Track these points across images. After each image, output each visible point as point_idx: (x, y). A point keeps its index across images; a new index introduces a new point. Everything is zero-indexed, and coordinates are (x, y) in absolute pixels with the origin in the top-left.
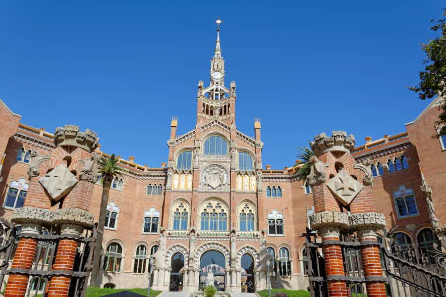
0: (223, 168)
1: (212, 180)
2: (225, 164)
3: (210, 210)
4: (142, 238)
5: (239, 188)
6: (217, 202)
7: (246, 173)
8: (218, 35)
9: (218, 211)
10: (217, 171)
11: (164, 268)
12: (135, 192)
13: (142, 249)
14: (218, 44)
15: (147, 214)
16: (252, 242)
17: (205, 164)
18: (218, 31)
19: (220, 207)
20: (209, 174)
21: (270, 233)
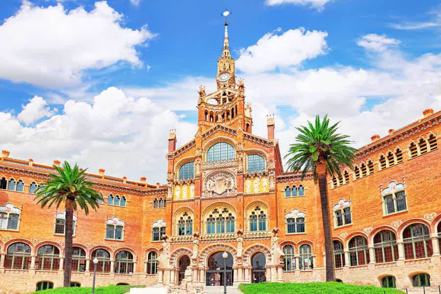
0: (229, 173)
1: (217, 186)
2: (230, 169)
3: (216, 216)
4: (151, 246)
5: (248, 191)
6: (223, 207)
7: (256, 175)
8: (226, 30)
9: (225, 215)
10: (223, 177)
11: (170, 269)
12: (142, 207)
13: (154, 255)
14: (226, 41)
15: (155, 225)
16: (262, 241)
17: (207, 172)
18: (226, 25)
19: (228, 211)
20: (214, 181)
21: (288, 232)
